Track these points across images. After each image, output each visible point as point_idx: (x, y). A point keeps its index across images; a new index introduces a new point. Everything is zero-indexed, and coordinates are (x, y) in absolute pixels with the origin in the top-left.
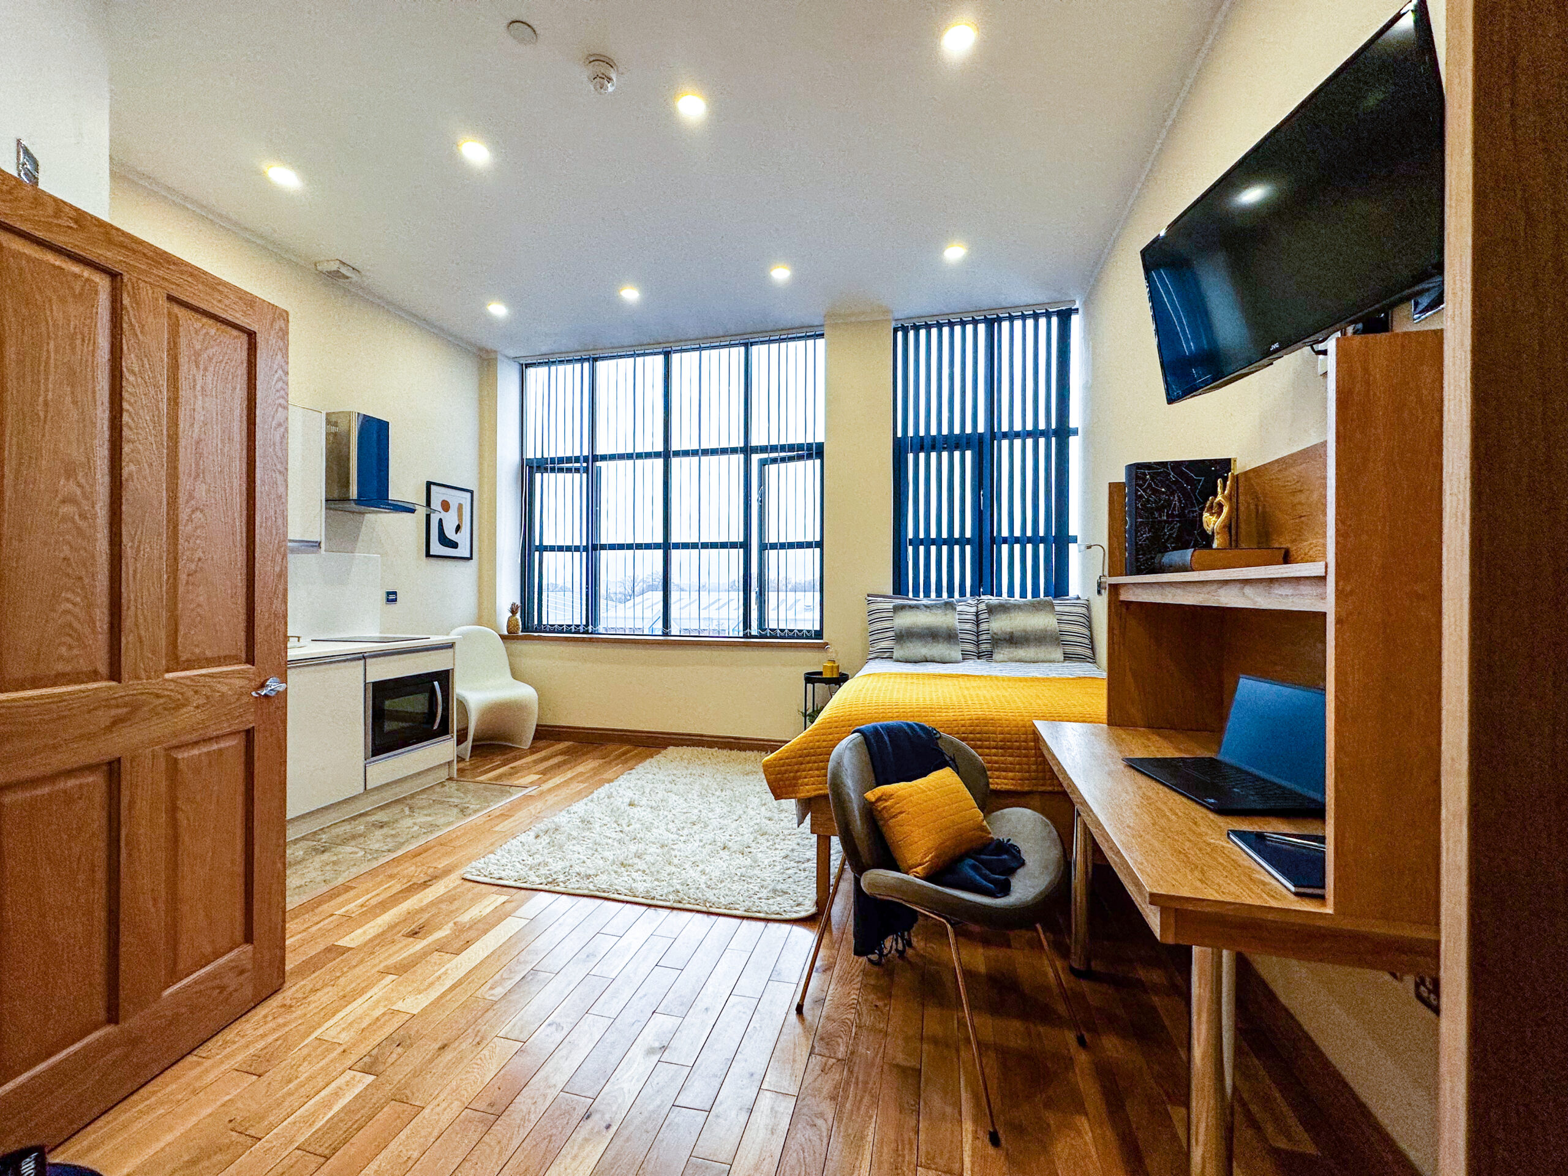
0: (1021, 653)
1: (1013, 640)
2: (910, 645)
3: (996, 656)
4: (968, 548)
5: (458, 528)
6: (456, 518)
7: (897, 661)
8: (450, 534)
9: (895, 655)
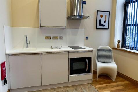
5: (105, 22)
6: (105, 19)
8: (103, 23)
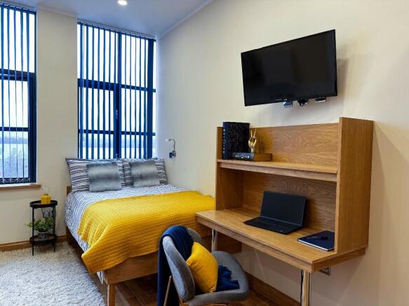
0: (145, 183)
1: (142, 177)
2: (98, 183)
3: (135, 185)
4: (112, 136)
7: (93, 192)
9: (91, 189)
